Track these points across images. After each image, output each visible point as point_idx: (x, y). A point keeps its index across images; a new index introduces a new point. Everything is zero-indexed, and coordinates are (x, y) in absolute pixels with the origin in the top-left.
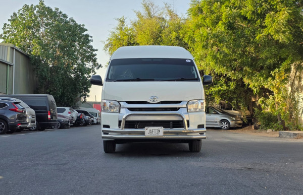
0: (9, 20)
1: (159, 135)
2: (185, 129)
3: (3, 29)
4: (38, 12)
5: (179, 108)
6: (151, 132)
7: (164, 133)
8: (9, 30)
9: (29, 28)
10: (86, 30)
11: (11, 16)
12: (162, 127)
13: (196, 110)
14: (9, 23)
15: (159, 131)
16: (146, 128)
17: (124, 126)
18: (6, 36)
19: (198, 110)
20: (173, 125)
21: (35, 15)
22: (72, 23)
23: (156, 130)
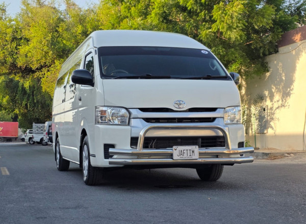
1: (194, 157)
2: (229, 148)
5: (215, 119)
6: (182, 153)
7: (200, 154)
12: (197, 147)
13: (233, 121)
15: (193, 152)
16: (174, 147)
17: (142, 146)
19: (235, 122)
20: (202, 143)
23: (189, 151)
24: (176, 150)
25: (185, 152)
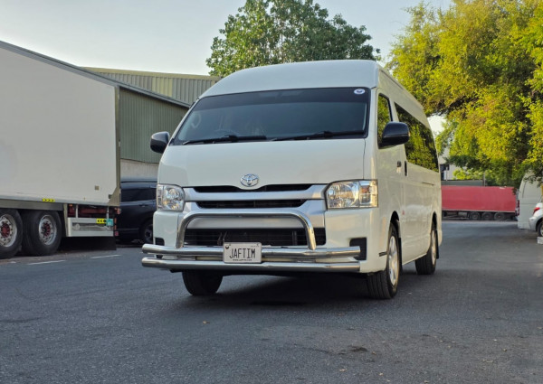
0: (221, 31)
1: (253, 260)
2: (310, 248)
3: (213, 48)
4: (273, 10)
5: (305, 200)
6: (236, 253)
8: (222, 49)
9: (256, 42)
10: (369, 38)
11: (226, 24)
12: (260, 244)
14: (223, 37)
15: (253, 252)
16: (226, 245)
17: (182, 242)
18: (217, 61)
19: (351, 205)
20: (298, 237)
21: (267, 17)
22: (337, 26)
23: (247, 251)
24: (227, 248)
25: (241, 251)
